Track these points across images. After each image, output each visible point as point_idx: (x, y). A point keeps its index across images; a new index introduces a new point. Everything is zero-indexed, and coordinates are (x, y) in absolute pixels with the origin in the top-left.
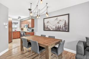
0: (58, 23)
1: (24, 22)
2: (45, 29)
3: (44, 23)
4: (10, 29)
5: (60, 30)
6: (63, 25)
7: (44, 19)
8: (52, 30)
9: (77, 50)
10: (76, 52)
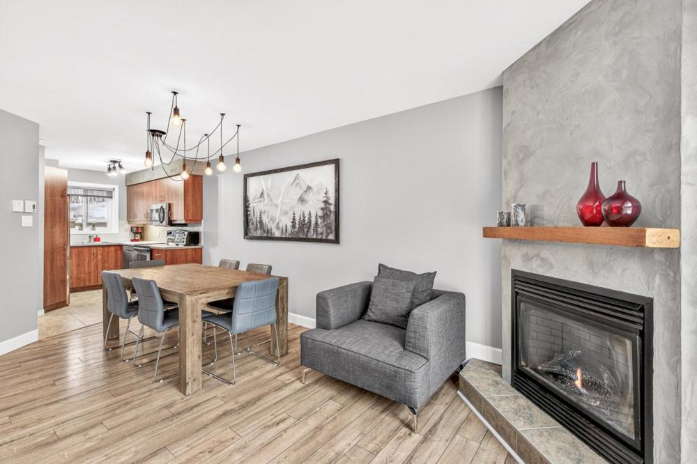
0: (302, 200)
1: (145, 189)
2: (253, 229)
3: (246, 200)
4: (57, 230)
5: (310, 236)
6: (320, 213)
7: (246, 177)
8: (277, 234)
9: (317, 315)
10: (315, 320)
